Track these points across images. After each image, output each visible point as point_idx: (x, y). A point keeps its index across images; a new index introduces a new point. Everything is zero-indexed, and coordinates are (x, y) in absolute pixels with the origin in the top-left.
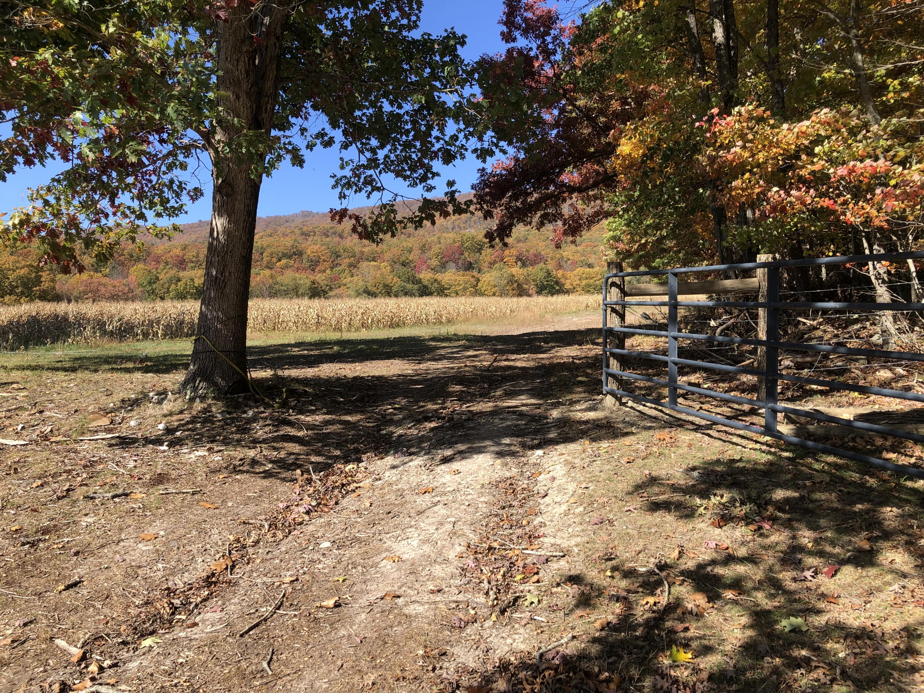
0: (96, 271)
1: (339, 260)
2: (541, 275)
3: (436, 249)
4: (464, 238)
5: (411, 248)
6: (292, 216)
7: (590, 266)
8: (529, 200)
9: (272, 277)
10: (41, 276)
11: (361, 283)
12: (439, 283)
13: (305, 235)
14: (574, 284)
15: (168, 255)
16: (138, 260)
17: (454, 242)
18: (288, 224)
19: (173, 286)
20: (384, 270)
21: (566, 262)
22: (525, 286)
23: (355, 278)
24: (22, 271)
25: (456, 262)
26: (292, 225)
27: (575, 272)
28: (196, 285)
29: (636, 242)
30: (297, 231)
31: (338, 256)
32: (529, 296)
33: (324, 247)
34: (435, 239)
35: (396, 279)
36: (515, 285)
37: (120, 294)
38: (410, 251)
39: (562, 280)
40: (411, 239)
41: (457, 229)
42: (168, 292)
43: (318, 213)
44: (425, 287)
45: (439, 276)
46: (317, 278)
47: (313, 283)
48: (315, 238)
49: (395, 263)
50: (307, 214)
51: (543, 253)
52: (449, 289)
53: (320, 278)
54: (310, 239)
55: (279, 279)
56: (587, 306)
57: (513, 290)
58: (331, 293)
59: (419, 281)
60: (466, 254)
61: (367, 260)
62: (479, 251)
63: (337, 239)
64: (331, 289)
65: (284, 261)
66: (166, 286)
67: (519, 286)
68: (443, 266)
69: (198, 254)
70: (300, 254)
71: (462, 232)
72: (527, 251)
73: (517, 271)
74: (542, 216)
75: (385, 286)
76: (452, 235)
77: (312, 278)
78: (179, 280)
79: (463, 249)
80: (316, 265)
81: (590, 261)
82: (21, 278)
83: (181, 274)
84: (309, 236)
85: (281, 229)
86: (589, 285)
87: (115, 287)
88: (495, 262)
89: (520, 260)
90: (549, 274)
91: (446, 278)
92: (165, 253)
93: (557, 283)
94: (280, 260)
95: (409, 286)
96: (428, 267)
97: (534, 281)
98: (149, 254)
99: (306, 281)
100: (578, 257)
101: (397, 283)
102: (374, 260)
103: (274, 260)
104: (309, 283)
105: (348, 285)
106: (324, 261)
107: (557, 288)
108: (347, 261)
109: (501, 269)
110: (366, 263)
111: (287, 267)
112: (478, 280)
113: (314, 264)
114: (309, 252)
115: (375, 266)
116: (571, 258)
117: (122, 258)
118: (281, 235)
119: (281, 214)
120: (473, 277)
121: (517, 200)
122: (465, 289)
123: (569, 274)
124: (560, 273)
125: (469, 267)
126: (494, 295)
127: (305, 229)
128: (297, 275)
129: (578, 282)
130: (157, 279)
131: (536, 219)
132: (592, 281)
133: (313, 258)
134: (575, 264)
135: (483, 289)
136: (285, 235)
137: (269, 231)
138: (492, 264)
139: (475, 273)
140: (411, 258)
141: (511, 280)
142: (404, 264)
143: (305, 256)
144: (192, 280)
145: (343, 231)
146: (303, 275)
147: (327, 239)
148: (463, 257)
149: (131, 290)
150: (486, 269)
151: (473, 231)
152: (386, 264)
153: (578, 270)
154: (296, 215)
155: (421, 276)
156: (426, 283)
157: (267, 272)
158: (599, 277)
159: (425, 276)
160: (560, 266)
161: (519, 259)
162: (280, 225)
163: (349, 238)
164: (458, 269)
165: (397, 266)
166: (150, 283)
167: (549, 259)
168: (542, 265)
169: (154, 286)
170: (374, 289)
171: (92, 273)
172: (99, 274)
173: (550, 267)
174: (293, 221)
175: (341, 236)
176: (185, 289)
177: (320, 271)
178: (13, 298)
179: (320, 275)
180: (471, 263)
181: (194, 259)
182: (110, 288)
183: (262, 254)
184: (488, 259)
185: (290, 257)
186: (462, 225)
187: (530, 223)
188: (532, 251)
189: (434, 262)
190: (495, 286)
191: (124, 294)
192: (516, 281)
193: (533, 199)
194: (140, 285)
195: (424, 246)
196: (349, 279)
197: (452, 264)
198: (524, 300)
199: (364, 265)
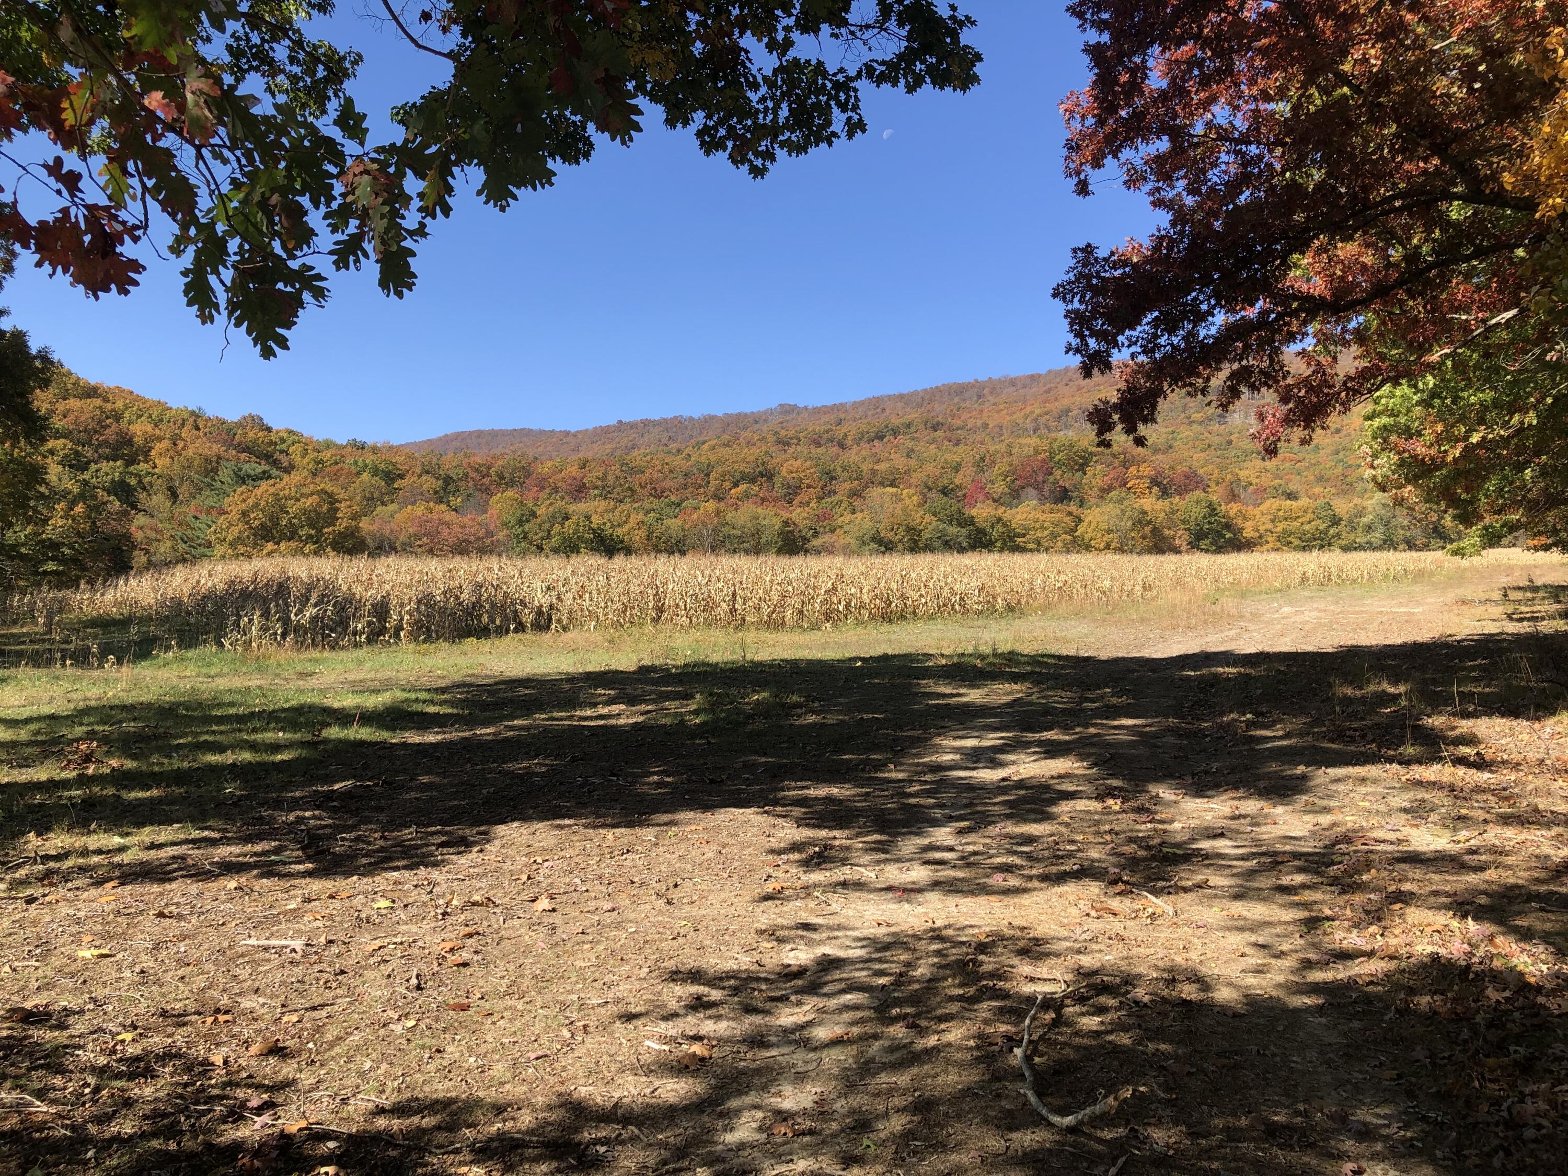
0: (440, 501)
1: (834, 485)
2: (1198, 512)
3: (1002, 466)
4: (1055, 446)
5: (960, 464)
6: (765, 412)
7: (1291, 496)
8: (1202, 333)
9: (718, 513)
10: (338, 509)
11: (868, 524)
12: (1005, 525)
13: (784, 443)
14: (1262, 528)
15: (558, 477)
16: (511, 483)
17: (1037, 452)
18: (756, 427)
19: (557, 528)
20: (907, 501)
21: (1245, 488)
22: (1167, 532)
23: (859, 515)
24: (309, 501)
25: (1038, 488)
26: (765, 428)
27: (1264, 507)
28: (594, 526)
29: (1458, 440)
30: (771, 438)
31: (833, 478)
32: (1177, 551)
33: (808, 463)
34: (1002, 447)
35: (928, 518)
36: (1147, 529)
37: (472, 538)
38: (957, 469)
39: (1239, 521)
40: (961, 449)
41: (1043, 431)
42: (549, 537)
43: (806, 408)
44: (981, 532)
45: (1006, 514)
46: (794, 516)
47: (786, 523)
48: (799, 448)
49: (930, 489)
50: (788, 410)
51: (1201, 472)
52: (1024, 535)
53: (799, 515)
54: (791, 450)
55: (729, 517)
56: (1304, 579)
57: (1144, 537)
58: (816, 542)
59: (971, 521)
60: (1057, 473)
61: (882, 484)
62: (1082, 468)
63: (835, 450)
64: (816, 534)
65: (743, 487)
66: (547, 526)
67: (1156, 531)
68: (1015, 495)
69: (605, 474)
70: (769, 476)
71: (1053, 435)
72: (1172, 468)
73: (1151, 504)
74: (1233, 375)
75: (910, 529)
76: (1033, 441)
77: (785, 515)
78: (567, 518)
79: (1052, 464)
80: (796, 494)
81: (1292, 487)
82: (305, 511)
83: (572, 508)
84: (789, 444)
85: (746, 434)
86: (1288, 533)
87: (464, 527)
88: (1110, 489)
89: (1158, 484)
90: (1212, 509)
91: (1019, 517)
92: (554, 473)
93: (1228, 526)
94: (736, 485)
95: (953, 530)
96: (987, 496)
97: (1183, 522)
98: (528, 474)
99: (774, 520)
100: (1266, 481)
101: (929, 524)
102: (893, 484)
103: (727, 485)
104: (778, 524)
105: (846, 528)
106: (809, 487)
107: (1229, 535)
108: (848, 486)
109: (1121, 501)
110: (879, 490)
111: (747, 496)
112: (1079, 520)
113: (792, 492)
114: (784, 472)
115: (892, 495)
116: (1255, 481)
117: (487, 480)
118: (743, 444)
119: (747, 410)
120: (1070, 514)
121: (1172, 331)
122: (1054, 536)
123: (1250, 510)
124: (1233, 509)
125: (1063, 496)
126: (1107, 547)
127: (783, 433)
128: (760, 510)
129: (1269, 526)
130: (533, 514)
131: (1219, 380)
132: (1295, 524)
133: (792, 482)
134: (1262, 493)
135: (1087, 537)
136: (750, 444)
137: (726, 437)
138: (1105, 491)
139: (1073, 508)
140: (957, 482)
141: (1141, 520)
142: (945, 492)
143: (777, 480)
144: (588, 518)
145: (845, 435)
146: (770, 511)
147: (819, 450)
148: (1051, 478)
149: (490, 534)
150: (1093, 501)
151: (1071, 433)
152: (912, 491)
153: (1268, 503)
154: (771, 412)
155: (974, 512)
156: (981, 524)
157: (712, 505)
158: (1310, 516)
159: (982, 512)
160: (1233, 497)
161: (1155, 482)
162: (745, 428)
163: (855, 448)
164: (1042, 499)
165: (933, 495)
166: (521, 522)
167: (1212, 484)
168: (1199, 494)
169: (527, 527)
170: (890, 535)
171: (431, 504)
172: (443, 507)
173: (1214, 498)
174: (766, 421)
175: (842, 446)
176: (576, 532)
177: (801, 504)
178: (293, 544)
179: (799, 510)
180: (1065, 491)
181: (599, 483)
182: (457, 529)
183: (708, 475)
184: (1099, 482)
185: (753, 481)
186: (1052, 424)
187: (1204, 391)
188: (1180, 469)
189: (999, 488)
190: (1109, 531)
191: (479, 539)
192: (1150, 522)
193: (1213, 331)
194: (505, 524)
195: (983, 459)
196: (848, 517)
197: (1031, 491)
198: (1169, 561)
199: (875, 492)
